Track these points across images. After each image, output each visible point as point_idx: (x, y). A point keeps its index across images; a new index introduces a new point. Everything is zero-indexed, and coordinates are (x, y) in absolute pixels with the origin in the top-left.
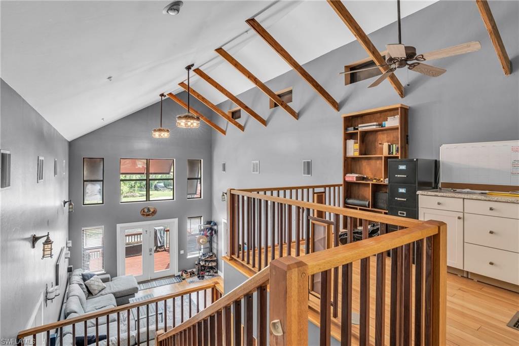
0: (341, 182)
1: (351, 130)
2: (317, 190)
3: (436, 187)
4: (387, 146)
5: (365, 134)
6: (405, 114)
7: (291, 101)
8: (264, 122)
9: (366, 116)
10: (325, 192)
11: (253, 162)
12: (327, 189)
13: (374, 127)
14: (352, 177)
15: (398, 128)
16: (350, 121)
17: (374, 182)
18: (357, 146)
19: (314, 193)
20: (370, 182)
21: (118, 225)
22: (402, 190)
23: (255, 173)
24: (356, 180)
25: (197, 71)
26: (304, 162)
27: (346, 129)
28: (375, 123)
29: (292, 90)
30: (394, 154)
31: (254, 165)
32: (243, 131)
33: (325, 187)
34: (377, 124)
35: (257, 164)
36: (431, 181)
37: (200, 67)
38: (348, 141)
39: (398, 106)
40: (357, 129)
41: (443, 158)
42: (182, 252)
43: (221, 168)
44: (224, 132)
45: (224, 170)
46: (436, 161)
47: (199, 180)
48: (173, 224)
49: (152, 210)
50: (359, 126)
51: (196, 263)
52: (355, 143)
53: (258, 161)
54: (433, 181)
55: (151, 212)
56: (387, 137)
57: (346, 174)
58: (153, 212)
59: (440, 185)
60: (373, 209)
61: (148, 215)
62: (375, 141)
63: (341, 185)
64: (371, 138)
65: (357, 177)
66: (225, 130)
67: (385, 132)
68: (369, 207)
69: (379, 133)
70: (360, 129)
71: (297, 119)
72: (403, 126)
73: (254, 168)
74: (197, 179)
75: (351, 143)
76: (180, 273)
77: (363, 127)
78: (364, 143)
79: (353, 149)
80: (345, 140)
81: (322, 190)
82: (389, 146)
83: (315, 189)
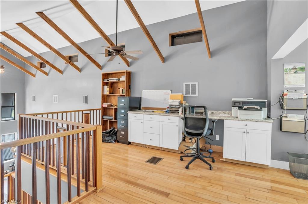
0: (101, 108)
1: (106, 81)
2: (84, 112)
3: (140, 109)
4: (121, 90)
5: (112, 84)
6: (129, 75)
7: (78, 61)
8: (61, 72)
9: (114, 74)
10: (90, 113)
11: (54, 95)
12: (92, 111)
13: (116, 80)
14: (105, 105)
15: (125, 82)
16: (106, 76)
17: (116, 107)
18: (108, 89)
19: (83, 114)
20: (114, 107)
22: (123, 111)
23: (55, 102)
24: (107, 106)
25: (3, 33)
26: (84, 96)
27: (103, 80)
28: (116, 78)
29: (78, 55)
30: (124, 94)
31: (54, 97)
32: (48, 76)
33: (90, 110)
34: (118, 78)
35: (56, 97)
36: (138, 106)
37: (6, 31)
38: (104, 86)
39: (125, 71)
40: (108, 80)
41: (143, 96)
43: (32, 99)
44: (34, 76)
45: (34, 100)
46: (140, 97)
47: (13, 108)
50: (110, 79)
51: (10, 165)
52: (108, 87)
53: (57, 96)
54: (139, 106)
56: (122, 85)
57: (103, 103)
59: (141, 109)
60: (115, 121)
62: (117, 87)
63: (101, 109)
64: (115, 85)
65: (108, 105)
66: (35, 74)
67: (121, 83)
68: (113, 120)
69: (119, 83)
70: (110, 81)
71: (80, 72)
72: (127, 81)
73: (54, 99)
74: (12, 106)
75: (106, 87)
77: (111, 80)
78: (112, 88)
79: (107, 90)
80: (103, 85)
81: (89, 112)
82: (122, 89)
83: (83, 112)
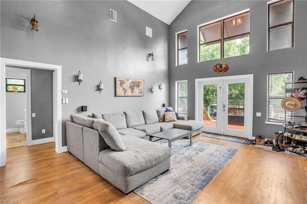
21: (196, 80)
42: (259, 114)
48: (248, 80)
49: (224, 66)
55: (223, 69)
58: (225, 68)
61: (221, 71)
76: (254, 138)
